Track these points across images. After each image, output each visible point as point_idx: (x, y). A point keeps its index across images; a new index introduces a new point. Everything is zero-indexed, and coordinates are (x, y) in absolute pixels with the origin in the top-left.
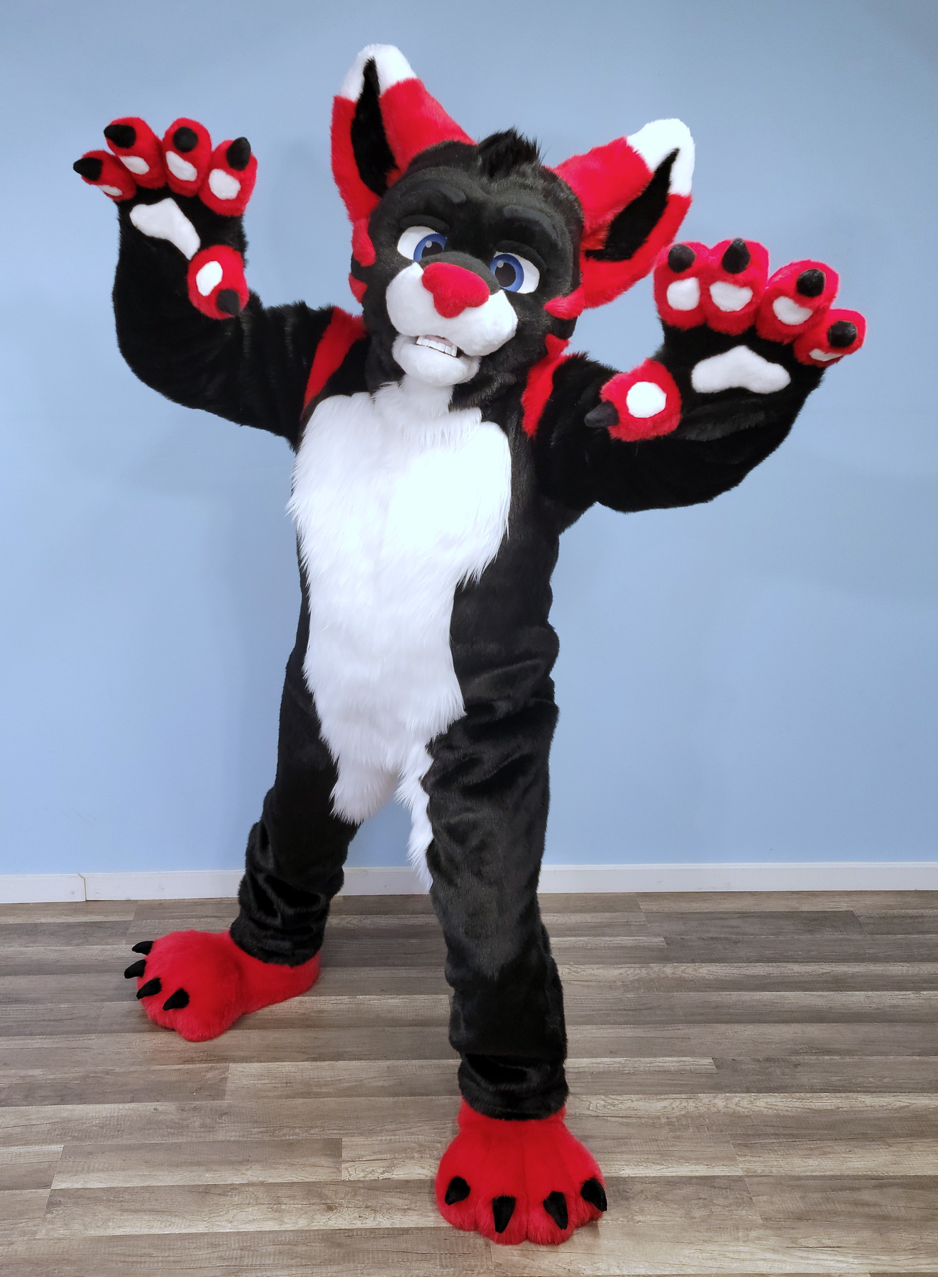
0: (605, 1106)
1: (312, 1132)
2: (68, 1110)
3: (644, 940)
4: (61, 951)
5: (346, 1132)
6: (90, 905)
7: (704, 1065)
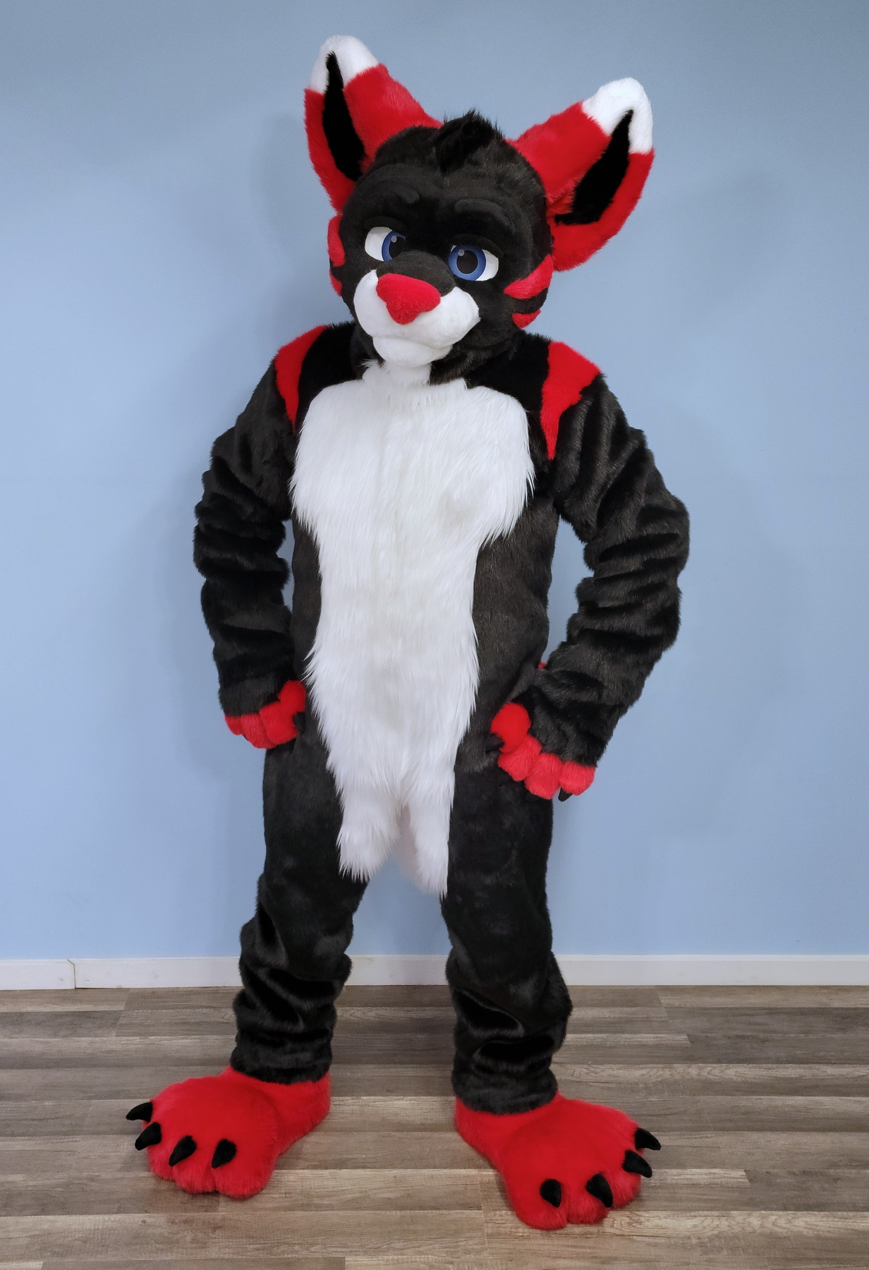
0: (628, 1222)
3: (666, 1038)
4: (47, 1042)
5: (350, 1250)
6: (79, 993)
7: (736, 1178)
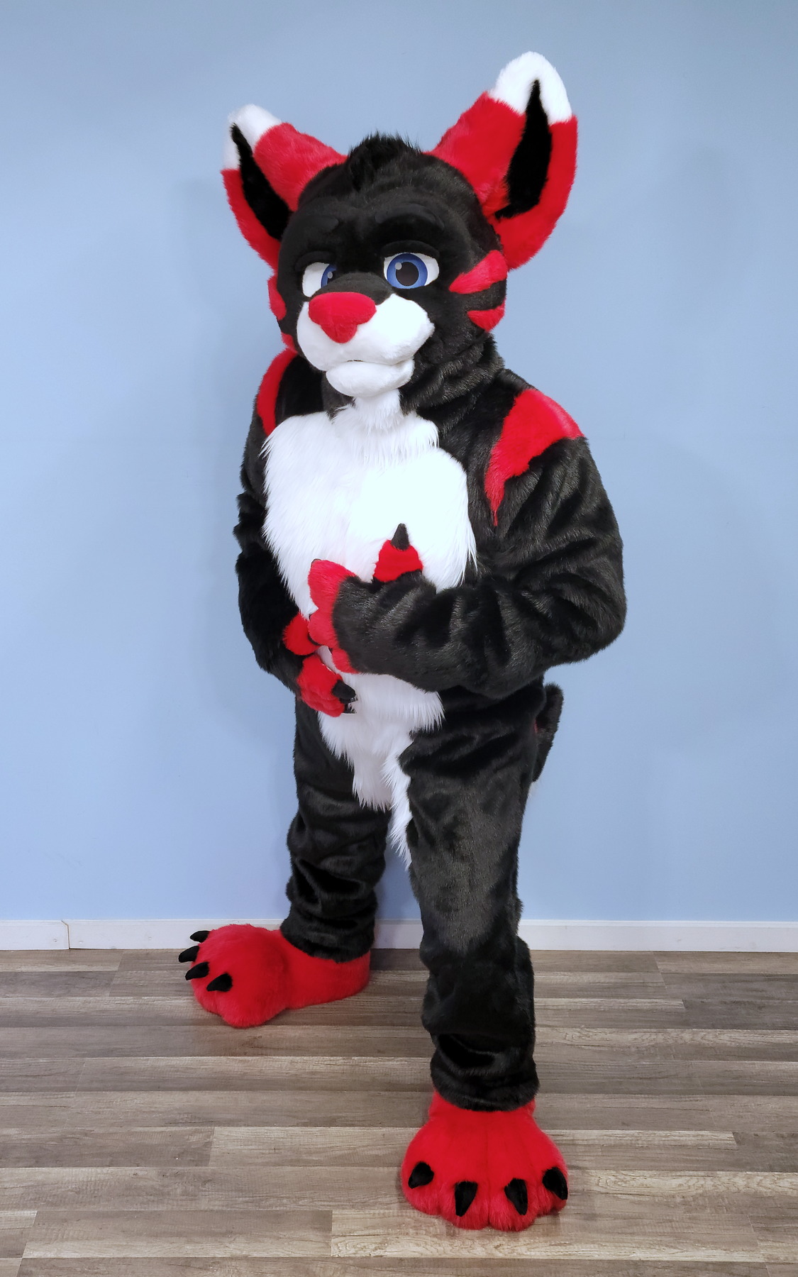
0: (615, 1182)
1: (300, 1203)
2: (43, 1173)
3: (661, 1003)
4: (40, 1002)
5: (337, 1204)
6: (73, 954)
7: (724, 1140)
